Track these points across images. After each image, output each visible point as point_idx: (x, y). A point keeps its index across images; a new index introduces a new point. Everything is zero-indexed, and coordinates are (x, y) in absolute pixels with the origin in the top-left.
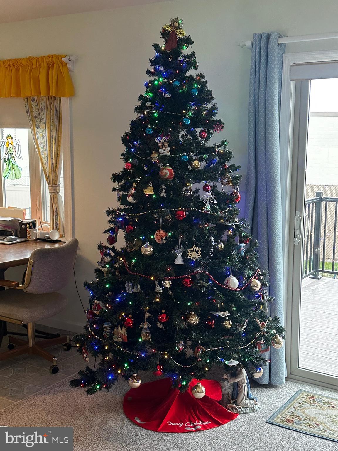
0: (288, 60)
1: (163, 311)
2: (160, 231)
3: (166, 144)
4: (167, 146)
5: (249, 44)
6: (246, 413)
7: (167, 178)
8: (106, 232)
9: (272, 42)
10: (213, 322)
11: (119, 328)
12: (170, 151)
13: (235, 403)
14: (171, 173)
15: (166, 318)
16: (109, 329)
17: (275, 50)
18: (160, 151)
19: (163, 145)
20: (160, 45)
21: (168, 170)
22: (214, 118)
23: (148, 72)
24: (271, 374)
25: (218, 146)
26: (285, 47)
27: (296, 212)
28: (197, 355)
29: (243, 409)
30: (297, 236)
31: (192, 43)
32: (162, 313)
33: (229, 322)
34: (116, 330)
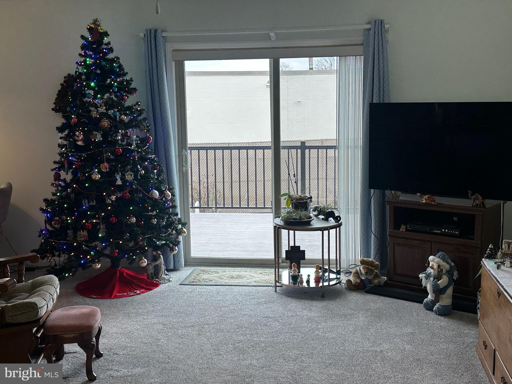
0: (170, 47)
1: (113, 216)
2: (104, 163)
3: (103, 105)
4: (104, 106)
5: (142, 35)
6: (165, 283)
7: (106, 128)
8: (52, 170)
9: (159, 35)
10: (143, 223)
11: (82, 231)
12: (105, 109)
13: (157, 278)
14: (108, 124)
15: (116, 220)
16: (72, 234)
17: (160, 41)
18: (98, 109)
19: (101, 105)
20: (85, 36)
21: (106, 122)
22: (131, 87)
23: (80, 55)
24: (175, 261)
25: (135, 105)
26: (166, 37)
27: (183, 150)
28: (139, 240)
29: (163, 281)
30: (184, 166)
31: (109, 35)
32: (112, 217)
33: (155, 220)
34: (79, 233)
